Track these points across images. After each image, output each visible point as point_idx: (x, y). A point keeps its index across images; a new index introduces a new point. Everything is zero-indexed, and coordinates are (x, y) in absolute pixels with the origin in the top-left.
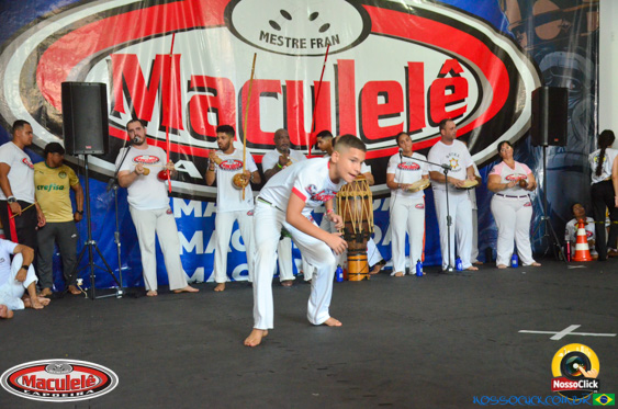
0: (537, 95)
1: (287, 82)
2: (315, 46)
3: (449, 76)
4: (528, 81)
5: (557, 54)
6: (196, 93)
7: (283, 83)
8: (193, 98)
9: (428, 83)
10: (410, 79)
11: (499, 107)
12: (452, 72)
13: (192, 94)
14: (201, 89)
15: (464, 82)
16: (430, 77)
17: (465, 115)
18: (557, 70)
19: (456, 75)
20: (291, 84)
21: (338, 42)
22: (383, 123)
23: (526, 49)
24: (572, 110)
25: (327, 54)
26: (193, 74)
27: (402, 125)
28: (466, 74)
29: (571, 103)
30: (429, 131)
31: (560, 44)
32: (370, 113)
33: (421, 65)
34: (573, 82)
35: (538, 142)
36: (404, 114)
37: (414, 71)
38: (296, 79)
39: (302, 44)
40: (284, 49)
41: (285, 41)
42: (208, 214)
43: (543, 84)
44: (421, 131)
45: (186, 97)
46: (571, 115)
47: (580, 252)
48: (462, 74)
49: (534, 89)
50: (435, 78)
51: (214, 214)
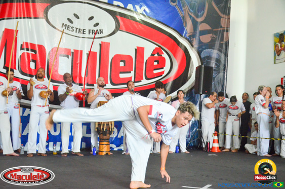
0: (199, 69)
1: (74, 50)
2: (91, 33)
3: (156, 55)
4: (195, 62)
5: (209, 50)
6: (26, 51)
7: (72, 51)
8: (23, 54)
9: (146, 58)
10: (137, 55)
11: (181, 73)
12: (158, 54)
13: (23, 51)
14: (28, 49)
15: (164, 59)
16: (147, 55)
17: (163, 75)
18: (209, 58)
19: (160, 55)
20: (76, 51)
21: (102, 33)
22: (122, 76)
23: (195, 46)
24: (215, 78)
25: (94, 38)
26: (25, 41)
27: (131, 78)
28: (165, 55)
29: (214, 74)
30: (144, 82)
31: (211, 45)
32: (116, 70)
33: (143, 49)
34: (216, 64)
35: (198, 92)
36: (133, 72)
37: (139, 51)
38: (79, 49)
39: (83, 32)
40: (74, 33)
41: (75, 29)
42: (26, 114)
43: (202, 64)
44: (141, 81)
45: (19, 53)
46: (214, 80)
47: (214, 147)
48: (162, 55)
49: (197, 66)
50: (149, 55)
51: (29, 115)
